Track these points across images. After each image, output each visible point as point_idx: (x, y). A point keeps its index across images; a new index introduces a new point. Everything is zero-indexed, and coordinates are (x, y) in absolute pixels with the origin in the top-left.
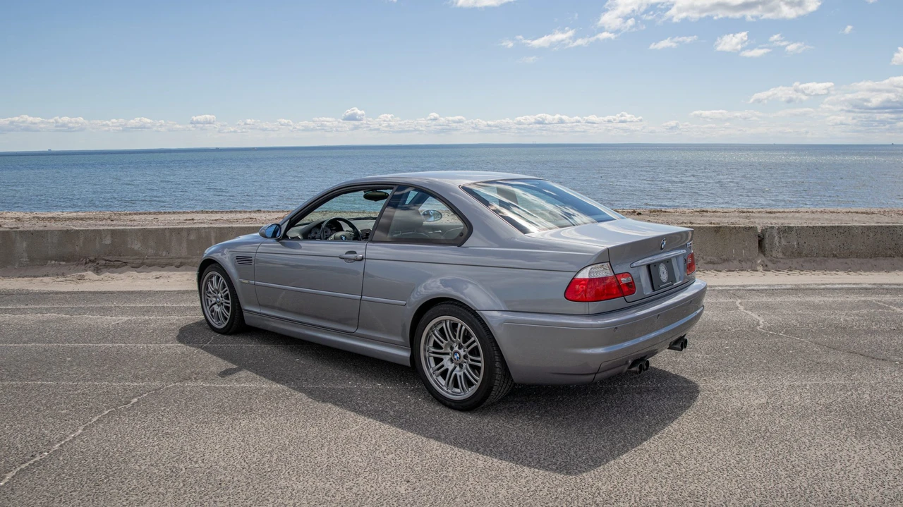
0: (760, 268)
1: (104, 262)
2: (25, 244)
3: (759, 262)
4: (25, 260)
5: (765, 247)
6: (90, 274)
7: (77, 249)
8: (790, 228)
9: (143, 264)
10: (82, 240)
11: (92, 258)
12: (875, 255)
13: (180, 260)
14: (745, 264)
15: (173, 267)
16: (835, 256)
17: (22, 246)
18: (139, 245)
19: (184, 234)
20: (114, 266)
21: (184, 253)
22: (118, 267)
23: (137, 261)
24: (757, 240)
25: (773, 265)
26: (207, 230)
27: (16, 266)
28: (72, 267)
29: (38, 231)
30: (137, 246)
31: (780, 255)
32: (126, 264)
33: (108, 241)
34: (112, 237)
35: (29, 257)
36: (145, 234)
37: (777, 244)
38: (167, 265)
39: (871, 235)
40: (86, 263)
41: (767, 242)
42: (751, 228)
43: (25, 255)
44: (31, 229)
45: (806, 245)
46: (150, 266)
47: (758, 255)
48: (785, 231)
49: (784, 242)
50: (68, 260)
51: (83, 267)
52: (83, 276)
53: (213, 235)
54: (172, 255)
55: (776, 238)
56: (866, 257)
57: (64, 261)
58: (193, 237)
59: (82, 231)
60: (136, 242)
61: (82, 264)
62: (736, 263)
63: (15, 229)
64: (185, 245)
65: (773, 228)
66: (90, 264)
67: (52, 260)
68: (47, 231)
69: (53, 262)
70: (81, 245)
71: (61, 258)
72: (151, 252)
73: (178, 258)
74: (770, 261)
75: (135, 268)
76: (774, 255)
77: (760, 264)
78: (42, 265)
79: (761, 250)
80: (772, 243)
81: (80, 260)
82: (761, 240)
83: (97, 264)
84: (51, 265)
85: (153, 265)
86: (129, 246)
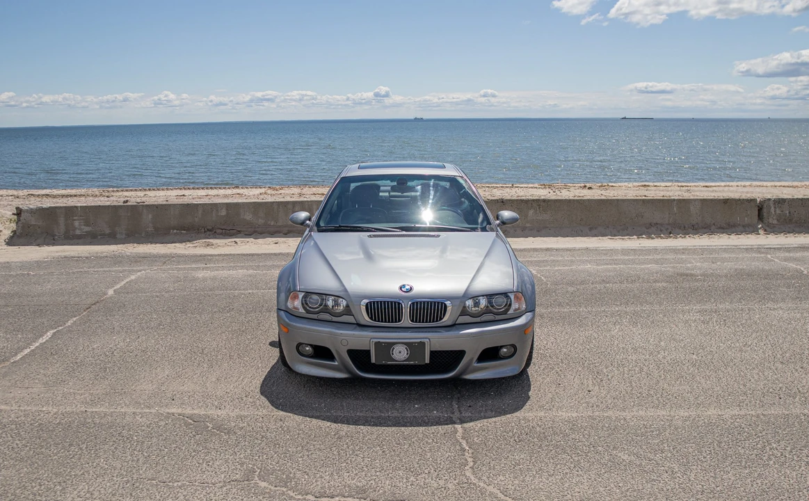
0: (761, 232)
1: (222, 231)
2: (150, 216)
3: (760, 226)
4: (150, 229)
5: (763, 216)
7: (196, 220)
8: (783, 200)
9: (255, 232)
10: (200, 212)
11: (210, 228)
13: (287, 229)
14: (749, 229)
15: (281, 234)
17: (148, 218)
18: (252, 216)
20: (229, 234)
22: (234, 234)
23: (250, 229)
24: (757, 209)
25: (771, 229)
27: (142, 235)
28: (193, 236)
29: (162, 205)
30: (248, 217)
31: (775, 222)
32: (239, 232)
33: (223, 213)
34: (227, 209)
35: (154, 227)
36: (256, 207)
37: (773, 213)
38: (276, 232)
40: (205, 232)
41: (765, 210)
42: (751, 200)
43: (151, 225)
44: (156, 203)
45: (796, 214)
46: (261, 234)
47: (758, 222)
48: (779, 203)
49: (778, 211)
50: (187, 229)
51: (203, 235)
53: (314, 207)
54: (279, 224)
55: (772, 208)
57: (184, 230)
59: (200, 204)
60: (248, 213)
61: (201, 233)
62: (741, 228)
63: (142, 204)
65: (770, 199)
66: (208, 233)
67: (174, 229)
68: (170, 205)
69: (175, 231)
70: (200, 216)
71: (182, 228)
72: (261, 221)
73: (285, 227)
74: (768, 226)
75: (249, 235)
76: (770, 222)
77: (761, 228)
78: (166, 234)
79: (760, 217)
80: (769, 212)
81: (198, 229)
82: (760, 210)
83: (215, 232)
84: (175, 233)
85: (264, 233)
86: (242, 217)
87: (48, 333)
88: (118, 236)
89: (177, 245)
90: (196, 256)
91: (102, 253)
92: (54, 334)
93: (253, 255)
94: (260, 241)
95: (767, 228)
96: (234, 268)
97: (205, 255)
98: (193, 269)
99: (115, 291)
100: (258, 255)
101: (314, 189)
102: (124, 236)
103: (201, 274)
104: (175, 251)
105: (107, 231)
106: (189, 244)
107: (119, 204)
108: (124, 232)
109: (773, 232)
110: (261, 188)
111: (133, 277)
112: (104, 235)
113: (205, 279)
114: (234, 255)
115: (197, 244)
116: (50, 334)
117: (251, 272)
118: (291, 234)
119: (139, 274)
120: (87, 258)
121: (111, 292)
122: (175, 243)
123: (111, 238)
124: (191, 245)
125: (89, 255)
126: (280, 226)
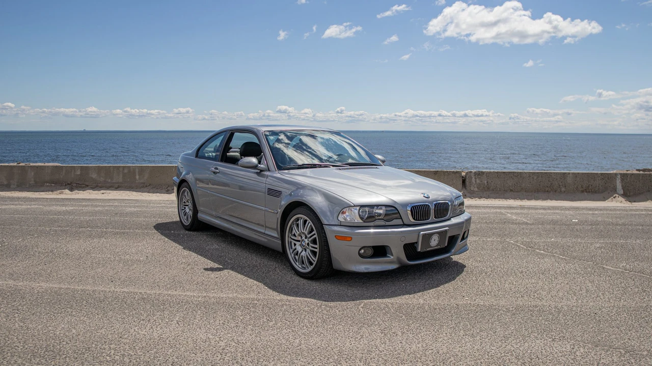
1: (75, 185)
2: (33, 174)
4: (32, 182)
5: (466, 184)
6: (67, 191)
7: (61, 177)
8: (483, 173)
9: (97, 186)
10: (64, 172)
11: (69, 182)
12: (538, 191)
13: (117, 185)
15: (114, 188)
16: (511, 191)
17: (31, 174)
18: (96, 175)
19: (121, 169)
20: (81, 187)
21: (121, 180)
22: (83, 187)
23: (94, 184)
24: (461, 180)
26: (134, 168)
27: (27, 186)
28: (58, 187)
29: (40, 166)
30: (94, 176)
31: (476, 189)
32: (88, 185)
33: (78, 172)
34: (81, 170)
35: (35, 181)
36: (99, 169)
37: (474, 182)
38: (111, 187)
39: (535, 178)
40: (66, 185)
41: (467, 180)
42: (457, 172)
43: (33, 180)
45: (492, 183)
46: (101, 188)
47: (462, 189)
48: (479, 174)
49: (478, 181)
50: (56, 183)
51: (64, 187)
52: (63, 192)
53: (137, 170)
54: (114, 181)
55: (473, 179)
56: (532, 192)
57: (53, 184)
58: (126, 171)
59: (64, 167)
60: (94, 173)
63: (28, 165)
64: (121, 176)
65: (471, 172)
67: (47, 182)
68: (45, 166)
69: (48, 184)
70: (64, 175)
71: (52, 182)
72: (102, 179)
73: (117, 183)
74: (469, 192)
75: (93, 188)
76: (472, 189)
78: (41, 186)
79: (463, 186)
80: (470, 182)
81: (62, 183)
82: (464, 182)
83: (73, 185)
84: (47, 186)
85: (103, 187)
86: (90, 176)
88: (12, 186)
102: (15, 186)
105: (5, 183)
107: (14, 165)
108: (16, 184)
112: (3, 185)
118: (120, 189)
123: (8, 187)
126: (114, 183)
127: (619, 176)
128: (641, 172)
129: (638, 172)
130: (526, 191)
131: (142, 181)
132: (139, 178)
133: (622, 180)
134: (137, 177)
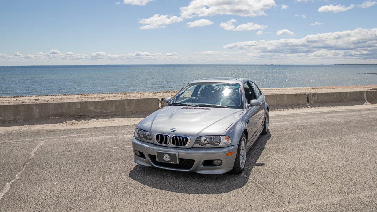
0: (309, 107)
1: (78, 116)
2: (38, 110)
4: (38, 117)
6: (75, 122)
7: (64, 111)
9: (96, 116)
10: (66, 107)
11: (72, 115)
12: (337, 102)
14: (304, 106)
15: (110, 116)
16: (327, 102)
17: (37, 111)
18: (94, 108)
20: (83, 118)
21: (114, 110)
22: (85, 117)
23: (93, 115)
24: (306, 97)
25: (312, 106)
26: (123, 101)
27: (34, 120)
28: (63, 119)
30: (92, 108)
31: (313, 103)
32: (88, 116)
33: (79, 107)
34: (81, 105)
35: (40, 115)
36: (96, 103)
38: (107, 116)
40: (69, 117)
42: (304, 94)
43: (38, 114)
44: (41, 103)
45: (319, 99)
46: (99, 117)
47: (307, 103)
48: (314, 95)
49: (314, 98)
50: (60, 116)
51: (68, 119)
52: (72, 122)
53: (126, 103)
54: (108, 111)
55: (312, 97)
57: (58, 116)
58: (117, 104)
59: (66, 103)
60: (92, 107)
61: (67, 117)
62: (302, 105)
63: (33, 103)
64: (114, 107)
65: (311, 94)
66: (71, 117)
67: (51, 116)
68: (49, 104)
69: (52, 117)
70: (66, 109)
71: (56, 115)
72: (99, 111)
73: (112, 113)
74: (311, 104)
75: (93, 118)
76: (311, 102)
77: (308, 106)
78: (47, 119)
79: (308, 101)
80: (311, 99)
81: (65, 116)
82: (308, 98)
83: (75, 117)
84: (52, 119)
85: (101, 116)
86: (89, 109)
87: (7, 185)
88: (19, 121)
89: (55, 124)
90: (69, 130)
91: (12, 131)
92: (11, 185)
93: (101, 128)
94: (100, 120)
95: (311, 106)
96: (96, 135)
97: (75, 129)
98: (73, 137)
99: (35, 153)
100: (104, 128)
101: (104, 95)
102: (22, 121)
103: (80, 140)
104: (56, 128)
105: (12, 119)
106: (62, 124)
107: (19, 104)
108: (23, 119)
109: (313, 107)
110: (77, 95)
111: (41, 144)
112: (10, 121)
113: (85, 143)
114: (90, 128)
115: (66, 124)
116: (8, 185)
117: (107, 137)
118: (115, 116)
119: (43, 142)
120: (4, 134)
121: (32, 154)
122: (53, 123)
123: (15, 122)
124: (63, 124)
125: (4, 133)
126: (109, 113)
127: (365, 93)
128: (372, 90)
129: (371, 90)
130: (332, 102)
131: (130, 110)
132: (128, 108)
133: (366, 94)
134: (126, 107)
